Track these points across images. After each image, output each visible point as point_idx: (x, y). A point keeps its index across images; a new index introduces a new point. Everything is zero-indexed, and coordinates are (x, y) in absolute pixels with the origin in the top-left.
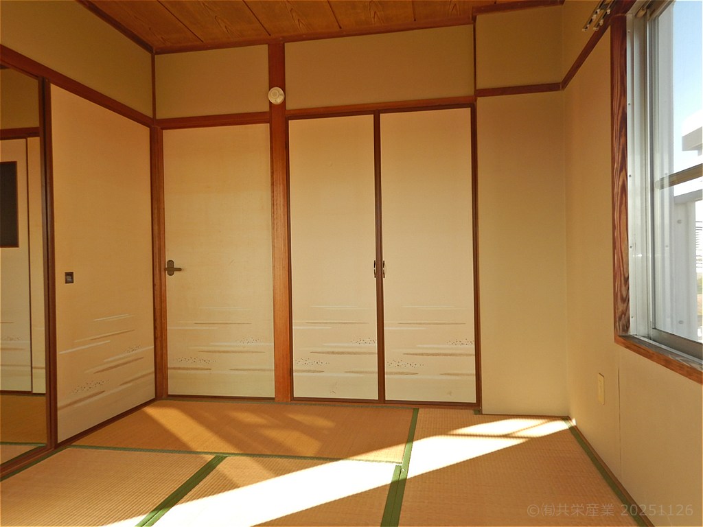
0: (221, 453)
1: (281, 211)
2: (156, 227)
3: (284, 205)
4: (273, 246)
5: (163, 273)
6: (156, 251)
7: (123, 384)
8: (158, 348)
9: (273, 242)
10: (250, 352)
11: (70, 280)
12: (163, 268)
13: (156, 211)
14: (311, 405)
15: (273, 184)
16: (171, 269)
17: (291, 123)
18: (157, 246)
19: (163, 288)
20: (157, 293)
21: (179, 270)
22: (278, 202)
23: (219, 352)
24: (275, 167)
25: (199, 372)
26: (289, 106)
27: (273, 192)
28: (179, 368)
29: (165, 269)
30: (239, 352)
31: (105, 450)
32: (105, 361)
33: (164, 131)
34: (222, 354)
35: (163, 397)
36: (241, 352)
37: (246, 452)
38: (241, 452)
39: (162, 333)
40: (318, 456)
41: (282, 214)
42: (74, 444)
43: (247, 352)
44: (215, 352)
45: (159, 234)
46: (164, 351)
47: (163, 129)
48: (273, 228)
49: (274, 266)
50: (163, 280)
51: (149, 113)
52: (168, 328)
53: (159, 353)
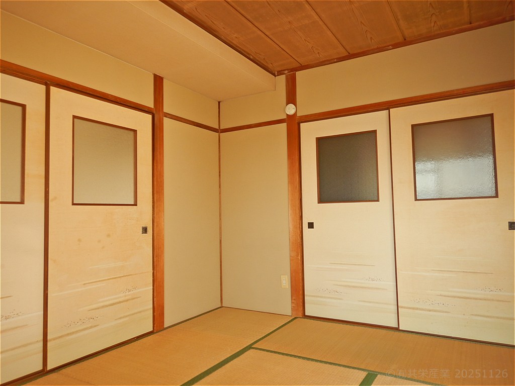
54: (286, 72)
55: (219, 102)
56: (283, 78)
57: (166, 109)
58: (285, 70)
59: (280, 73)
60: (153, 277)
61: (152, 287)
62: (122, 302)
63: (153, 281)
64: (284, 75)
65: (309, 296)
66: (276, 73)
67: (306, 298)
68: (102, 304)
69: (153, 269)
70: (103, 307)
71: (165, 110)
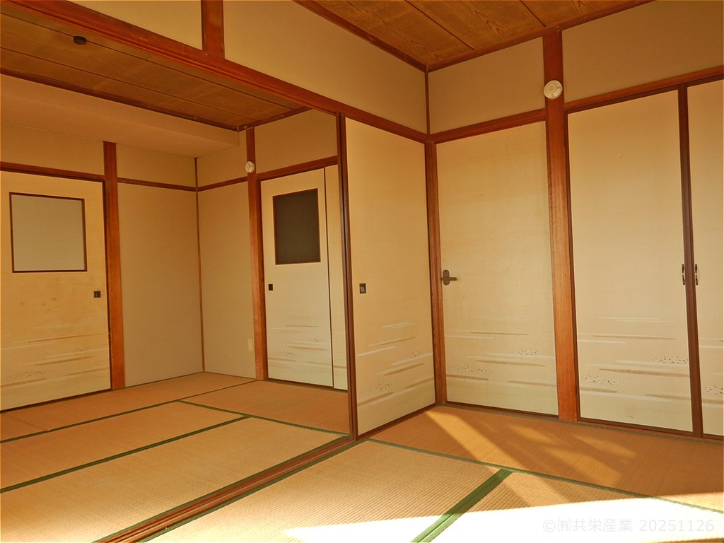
0: (506, 467)
1: (560, 213)
2: (432, 239)
3: (564, 207)
4: (552, 252)
5: (439, 283)
6: (433, 261)
7: (408, 387)
8: (437, 355)
9: (552, 247)
10: (529, 365)
11: (363, 290)
12: (439, 278)
13: (431, 223)
14: (602, 428)
15: (550, 186)
16: (447, 279)
17: (570, 116)
18: (433, 256)
19: (440, 297)
20: (435, 302)
21: (455, 279)
22: (557, 204)
23: (496, 362)
24: (552, 167)
25: (476, 381)
26: (568, 99)
27: (551, 193)
28: (457, 376)
29: (441, 279)
30: (517, 364)
31: (397, 448)
32: (393, 365)
33: (437, 145)
34: (500, 365)
35: (443, 403)
36: (519, 364)
37: (532, 471)
38: (527, 470)
39: (439, 341)
40: (618, 488)
41: (562, 217)
42: (370, 438)
43: (526, 364)
44: (492, 362)
45: (435, 245)
46: (443, 359)
47: (436, 143)
48: (552, 233)
49: (553, 274)
50: (439, 290)
51: (423, 130)
52: (445, 336)
53: (438, 360)
54: (245, 127)
55: (196, 159)
56: (243, 134)
57: (120, 174)
58: (244, 126)
59: (241, 129)
60: (110, 338)
61: (108, 348)
62: (73, 360)
63: (110, 342)
64: (245, 131)
65: (271, 359)
66: (238, 128)
67: (269, 361)
68: (49, 361)
69: (109, 331)
70: (51, 363)
71: (119, 176)
